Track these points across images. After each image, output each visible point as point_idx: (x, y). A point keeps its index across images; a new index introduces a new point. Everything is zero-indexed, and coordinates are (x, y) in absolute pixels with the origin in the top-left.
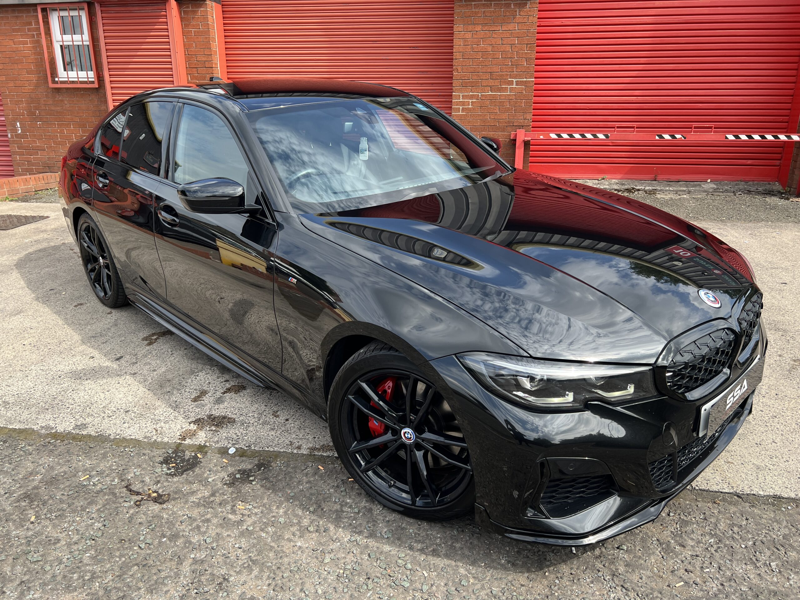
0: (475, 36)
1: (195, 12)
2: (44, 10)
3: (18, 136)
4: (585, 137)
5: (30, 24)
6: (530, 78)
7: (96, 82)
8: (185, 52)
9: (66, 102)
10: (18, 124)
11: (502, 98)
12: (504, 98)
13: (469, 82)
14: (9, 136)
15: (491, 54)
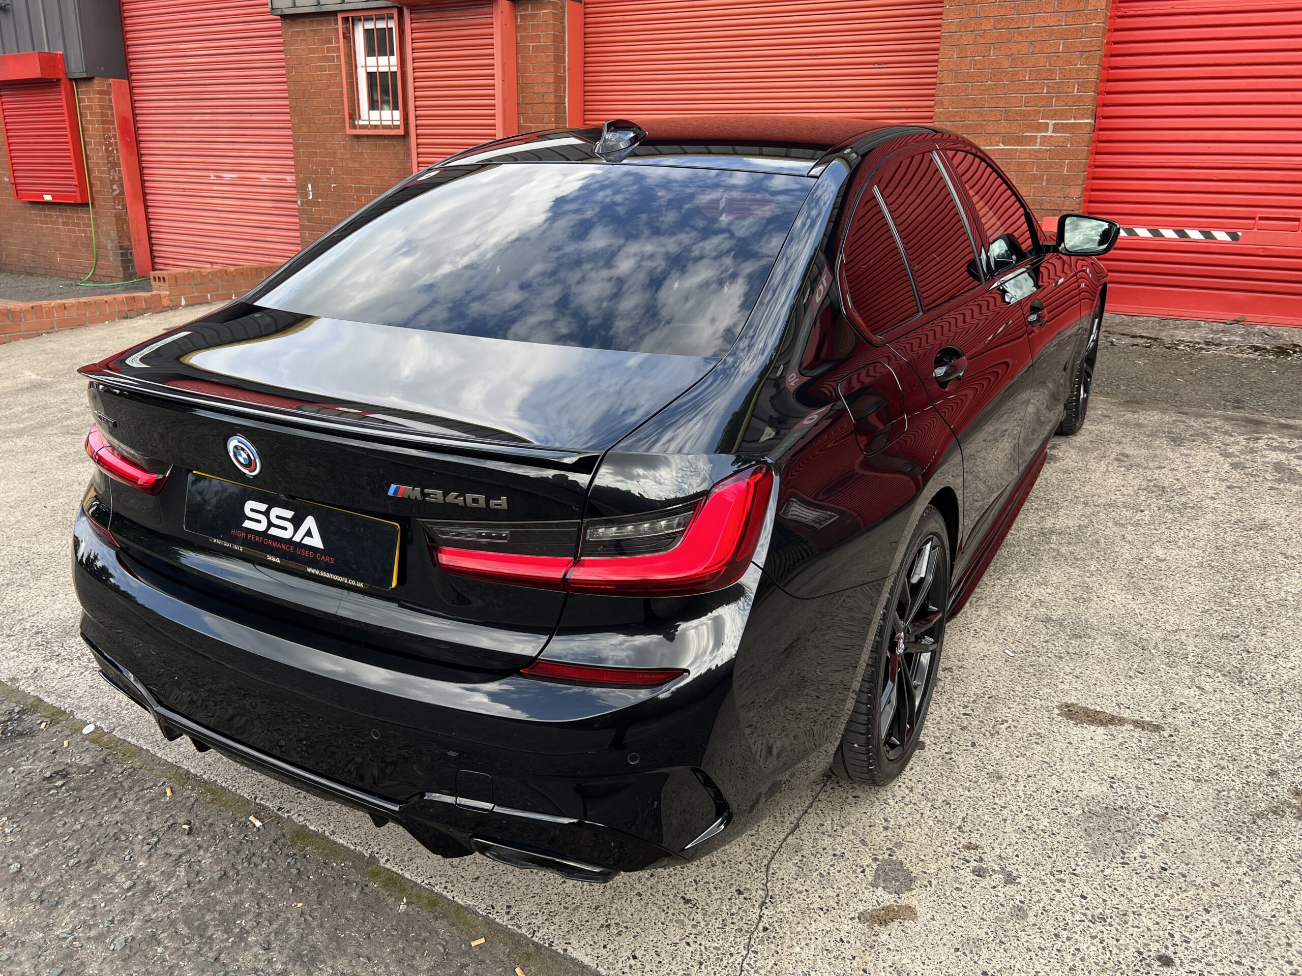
0: (981, 40)
1: (534, 16)
2: (346, 20)
3: (309, 203)
4: (1186, 236)
5: (330, 41)
6: (1083, 117)
7: (402, 127)
8: (518, 80)
9: (366, 156)
10: (310, 186)
11: (1023, 155)
12: (1027, 156)
13: (963, 126)
14: (299, 203)
15: (1007, 73)
